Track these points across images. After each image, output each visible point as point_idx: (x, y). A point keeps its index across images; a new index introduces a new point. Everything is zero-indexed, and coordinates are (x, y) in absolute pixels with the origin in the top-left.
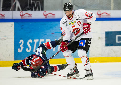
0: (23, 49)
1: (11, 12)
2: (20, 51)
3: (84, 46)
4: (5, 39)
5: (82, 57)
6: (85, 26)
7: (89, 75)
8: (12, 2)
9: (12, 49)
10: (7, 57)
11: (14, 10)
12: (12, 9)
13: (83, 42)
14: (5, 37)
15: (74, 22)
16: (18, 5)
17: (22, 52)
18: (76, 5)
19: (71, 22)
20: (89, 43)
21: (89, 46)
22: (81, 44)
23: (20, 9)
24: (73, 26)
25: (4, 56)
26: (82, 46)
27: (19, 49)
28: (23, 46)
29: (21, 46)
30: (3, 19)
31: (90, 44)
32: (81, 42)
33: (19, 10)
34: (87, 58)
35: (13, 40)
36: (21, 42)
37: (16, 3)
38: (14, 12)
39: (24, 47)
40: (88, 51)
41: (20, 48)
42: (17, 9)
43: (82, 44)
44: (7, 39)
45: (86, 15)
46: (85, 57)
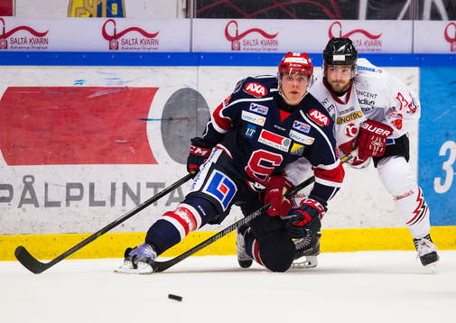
2: (440, 188)
10: (389, 212)
17: (449, 191)
23: (442, 11)
25: (374, 206)
27: (437, 180)
28: (454, 167)
29: (447, 166)
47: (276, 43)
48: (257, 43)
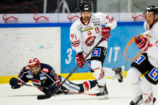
0: (72, 59)
1: (57, 14)
2: (67, 62)
3: (99, 56)
4: (49, 47)
5: (96, 69)
6: (105, 31)
7: (102, 94)
8: (58, 2)
9: (58, 60)
11: (61, 11)
12: (58, 11)
13: (97, 51)
14: (49, 45)
15: (92, 29)
16: (65, 6)
17: (70, 63)
18: (137, 5)
19: (88, 28)
20: (105, 52)
21: (105, 57)
22: (95, 53)
23: (68, 10)
24: (89, 33)
26: (97, 56)
27: (66, 60)
28: (72, 56)
29: (69, 56)
30: (47, 23)
31: (106, 54)
32: (95, 51)
33: (66, 12)
34: (101, 71)
35: (59, 49)
36: (69, 52)
37: (62, 4)
38: (60, 14)
39: (72, 58)
40: (103, 62)
41: (68, 58)
42: (64, 11)
43: (97, 53)
44: (51, 48)
45: (108, 18)
46: (99, 69)
47: (18, 21)
48: (12, 21)
